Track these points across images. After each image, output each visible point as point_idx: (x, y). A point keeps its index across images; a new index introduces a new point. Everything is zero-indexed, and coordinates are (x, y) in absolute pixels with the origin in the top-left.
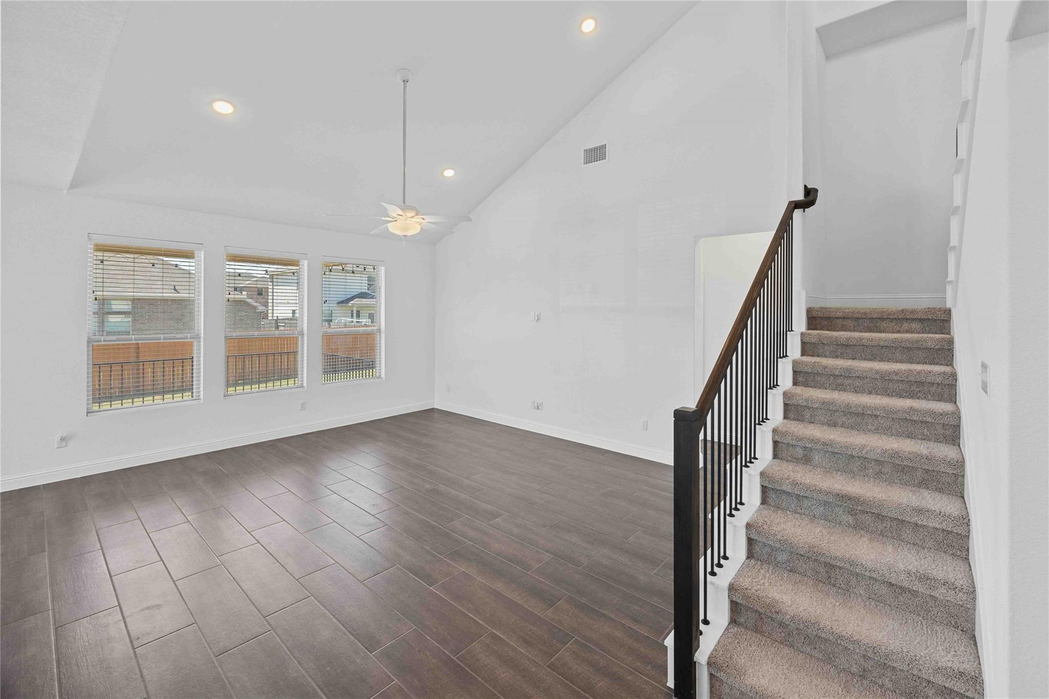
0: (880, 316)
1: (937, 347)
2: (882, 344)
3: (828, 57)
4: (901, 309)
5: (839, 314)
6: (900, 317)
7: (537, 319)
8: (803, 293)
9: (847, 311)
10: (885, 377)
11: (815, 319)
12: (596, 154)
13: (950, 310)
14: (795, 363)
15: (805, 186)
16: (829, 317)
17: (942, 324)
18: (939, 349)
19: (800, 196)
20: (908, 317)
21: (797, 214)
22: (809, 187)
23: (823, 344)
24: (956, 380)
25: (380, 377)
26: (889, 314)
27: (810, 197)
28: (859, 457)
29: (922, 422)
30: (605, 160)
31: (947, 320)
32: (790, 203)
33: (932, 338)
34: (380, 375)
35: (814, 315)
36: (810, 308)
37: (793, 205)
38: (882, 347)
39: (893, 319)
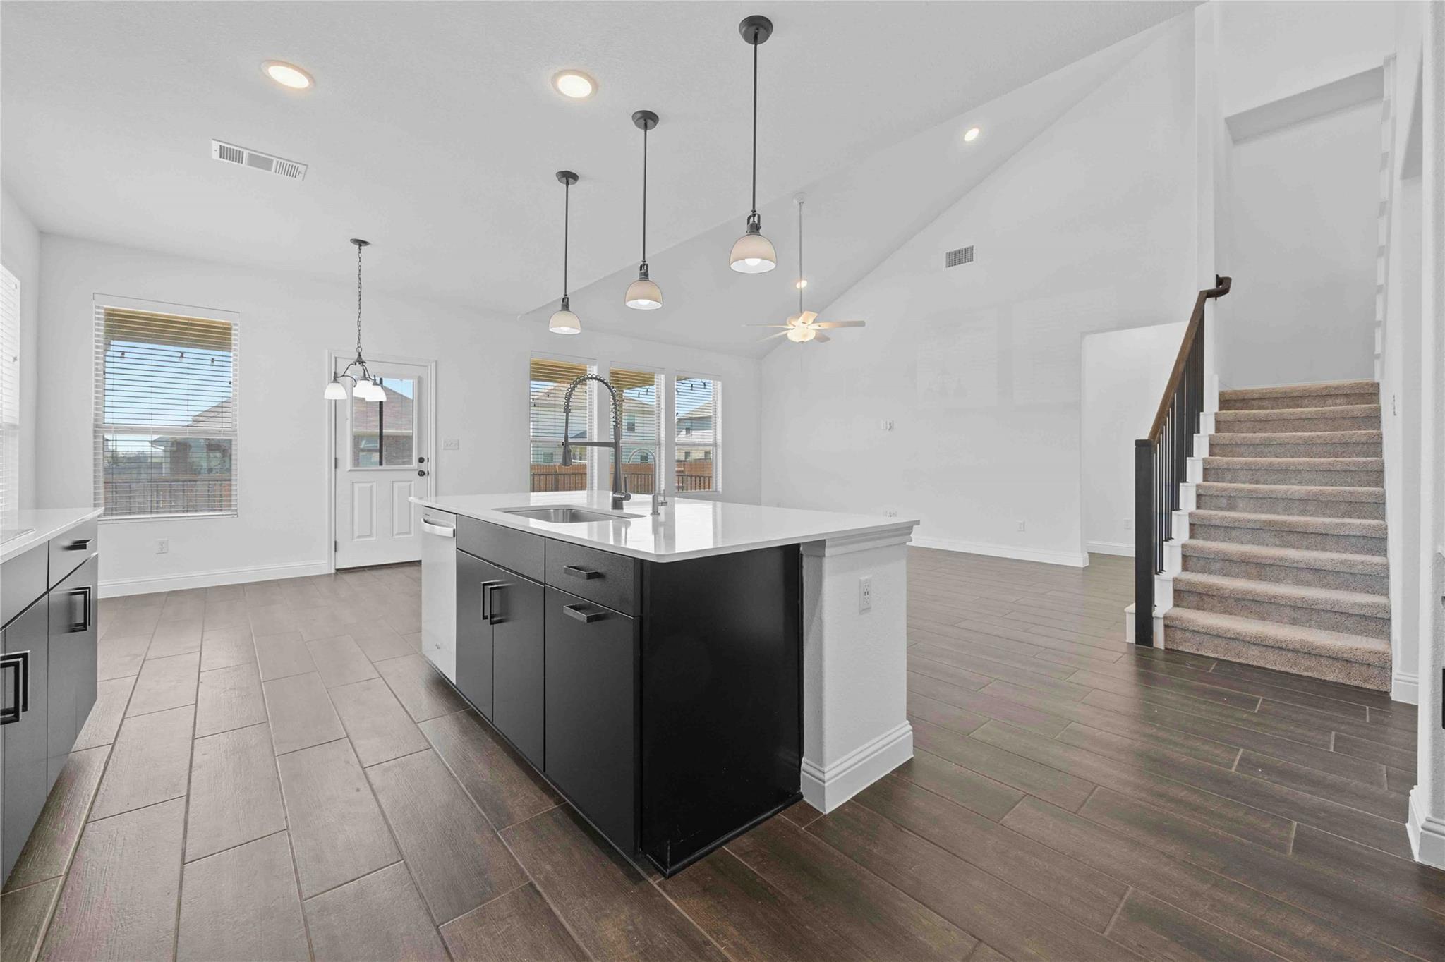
0: (1301, 394)
1: (1363, 415)
2: (1303, 416)
3: (1236, 141)
4: (1324, 386)
5: (1256, 396)
6: (1324, 394)
7: (889, 427)
8: (1216, 378)
9: (1264, 391)
10: (1306, 442)
11: (1226, 402)
12: (960, 257)
13: (1378, 384)
14: (1211, 437)
15: (1217, 276)
16: (1244, 400)
17: (1370, 397)
18: (1366, 417)
19: (1212, 285)
20: (1332, 393)
21: (1209, 303)
22: (1221, 276)
23: (1239, 421)
24: (1381, 438)
25: (716, 491)
26: (1311, 392)
27: (1222, 287)
28: (1283, 499)
29: (1345, 471)
30: (972, 262)
31: (1374, 394)
32: (1201, 293)
33: (1358, 408)
34: (716, 489)
35: (1227, 399)
36: (1223, 392)
37: (1205, 295)
38: (1304, 419)
39: (1316, 396)
